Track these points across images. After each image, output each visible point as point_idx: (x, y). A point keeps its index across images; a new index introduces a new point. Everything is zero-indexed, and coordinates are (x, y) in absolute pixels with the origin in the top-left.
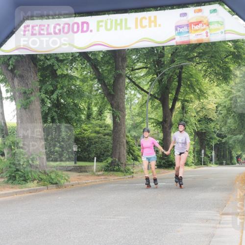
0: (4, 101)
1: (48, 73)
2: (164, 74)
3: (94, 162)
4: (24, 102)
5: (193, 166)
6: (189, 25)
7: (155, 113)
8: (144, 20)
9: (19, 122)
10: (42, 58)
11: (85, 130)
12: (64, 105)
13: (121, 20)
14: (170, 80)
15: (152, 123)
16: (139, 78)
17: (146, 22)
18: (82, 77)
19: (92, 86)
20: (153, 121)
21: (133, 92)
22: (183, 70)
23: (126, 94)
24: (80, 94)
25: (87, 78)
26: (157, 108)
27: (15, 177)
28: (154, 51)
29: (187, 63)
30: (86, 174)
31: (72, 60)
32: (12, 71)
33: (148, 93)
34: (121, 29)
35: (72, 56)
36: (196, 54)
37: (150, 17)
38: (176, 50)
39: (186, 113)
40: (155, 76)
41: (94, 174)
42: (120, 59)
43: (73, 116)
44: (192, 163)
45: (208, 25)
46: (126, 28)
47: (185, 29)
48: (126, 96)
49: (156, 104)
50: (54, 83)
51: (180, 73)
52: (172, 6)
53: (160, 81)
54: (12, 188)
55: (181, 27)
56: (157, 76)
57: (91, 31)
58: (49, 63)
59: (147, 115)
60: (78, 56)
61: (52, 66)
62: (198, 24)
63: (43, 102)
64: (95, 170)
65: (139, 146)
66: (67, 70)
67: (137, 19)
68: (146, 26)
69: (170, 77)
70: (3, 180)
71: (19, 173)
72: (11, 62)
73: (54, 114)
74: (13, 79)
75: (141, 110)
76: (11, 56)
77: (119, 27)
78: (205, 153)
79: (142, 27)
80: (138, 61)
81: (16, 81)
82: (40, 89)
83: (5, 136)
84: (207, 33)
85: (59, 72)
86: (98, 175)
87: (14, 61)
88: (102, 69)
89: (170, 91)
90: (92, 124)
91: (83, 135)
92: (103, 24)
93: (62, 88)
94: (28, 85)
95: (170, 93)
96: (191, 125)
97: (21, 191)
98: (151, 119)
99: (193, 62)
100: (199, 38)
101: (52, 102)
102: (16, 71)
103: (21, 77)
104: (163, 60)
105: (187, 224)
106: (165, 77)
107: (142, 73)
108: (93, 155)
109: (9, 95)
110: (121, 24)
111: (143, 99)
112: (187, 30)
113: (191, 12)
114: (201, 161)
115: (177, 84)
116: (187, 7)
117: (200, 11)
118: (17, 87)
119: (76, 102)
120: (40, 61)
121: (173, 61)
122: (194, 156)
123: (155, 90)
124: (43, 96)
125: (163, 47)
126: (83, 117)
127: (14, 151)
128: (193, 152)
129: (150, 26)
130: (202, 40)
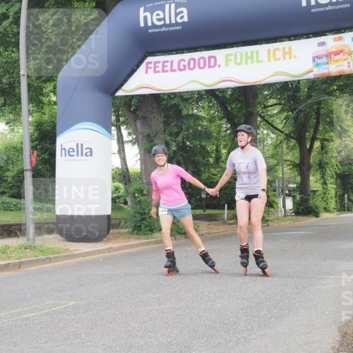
0: (126, 145)
1: (171, 113)
2: (300, 111)
3: (224, 209)
4: (147, 146)
5: (336, 213)
6: (329, 55)
7: (291, 154)
8: (277, 51)
9: (143, 167)
10: (166, 97)
11: (214, 175)
12: (190, 148)
13: (252, 52)
14: (307, 117)
15: (288, 165)
16: (271, 116)
17: (279, 54)
18: (209, 117)
19: (220, 126)
20: (288, 163)
21: (265, 132)
22: (322, 106)
23: (258, 134)
24: (207, 135)
25: (214, 117)
26: (293, 148)
27: (140, 227)
28: (288, 86)
29: (326, 97)
30: (216, 222)
31: (198, 98)
32: (134, 112)
33: (282, 132)
34: (252, 62)
35: (198, 94)
36: (336, 88)
37: (284, 49)
38: (313, 83)
39: (326, 153)
40: (290, 113)
41: (225, 223)
42: (251, 96)
43: (201, 159)
44: (335, 208)
45: (350, 55)
46: (258, 61)
47: (324, 60)
48: (258, 136)
49: (292, 144)
50: (179, 123)
51: (319, 109)
52: (307, 36)
53: (296, 119)
54: (138, 238)
55: (319, 57)
56: (293, 113)
57: (219, 66)
58: (173, 102)
59: (282, 157)
60: (205, 95)
61: (176, 106)
62: (339, 54)
63: (167, 144)
64: (226, 219)
65: (274, 191)
66: (192, 109)
67: (269, 51)
68: (280, 59)
69: (307, 114)
70: (127, 230)
71: (145, 222)
72: (133, 103)
73: (180, 158)
74: (135, 121)
75: (275, 152)
76: (132, 97)
77: (249, 61)
78: (348, 198)
79: (275, 59)
80: (270, 98)
81: (139, 124)
82: (164, 131)
83: (128, 183)
84: (349, 63)
85: (185, 112)
86: (230, 224)
87: (136, 101)
88: (231, 107)
89: (308, 129)
90: (221, 167)
91: (211, 180)
92: (232, 57)
93: (188, 129)
94: (151, 127)
95: (307, 132)
96: (332, 166)
97: (147, 243)
98: (287, 161)
99: (333, 96)
100: (340, 69)
101: (177, 145)
102: (138, 113)
103: (144, 118)
104: (298, 94)
105: (333, 277)
106: (302, 115)
107: (275, 110)
108: (224, 202)
109: (130, 138)
110: (252, 57)
111: (277, 139)
112: (326, 61)
113: (330, 41)
114: (344, 207)
115: (315, 121)
116: (325, 35)
117: (340, 39)
118: (140, 129)
119: (203, 144)
120: (164, 100)
121: (309, 96)
122: (336, 202)
123: (291, 129)
124: (168, 138)
125: (299, 81)
126: (211, 160)
127: (139, 199)
128: (335, 197)
129: (284, 58)
130: (344, 71)
